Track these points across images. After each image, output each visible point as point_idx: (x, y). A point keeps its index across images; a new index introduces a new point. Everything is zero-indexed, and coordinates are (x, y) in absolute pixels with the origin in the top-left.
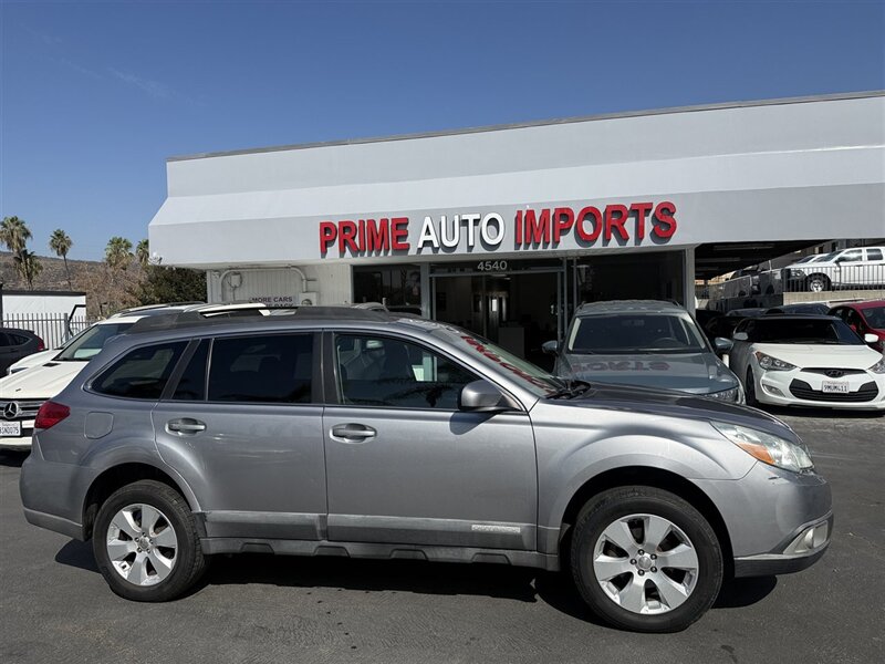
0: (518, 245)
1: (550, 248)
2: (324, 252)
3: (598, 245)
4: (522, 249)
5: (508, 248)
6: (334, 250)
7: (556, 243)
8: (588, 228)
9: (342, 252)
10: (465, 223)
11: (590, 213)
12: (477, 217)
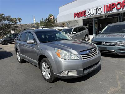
0: (104, 12)
1: (111, 12)
2: (75, 18)
3: (121, 10)
4: (105, 13)
5: (103, 13)
6: (76, 17)
7: (112, 11)
8: (119, 6)
9: (77, 17)
10: (95, 9)
11: (119, 3)
12: (97, 8)
